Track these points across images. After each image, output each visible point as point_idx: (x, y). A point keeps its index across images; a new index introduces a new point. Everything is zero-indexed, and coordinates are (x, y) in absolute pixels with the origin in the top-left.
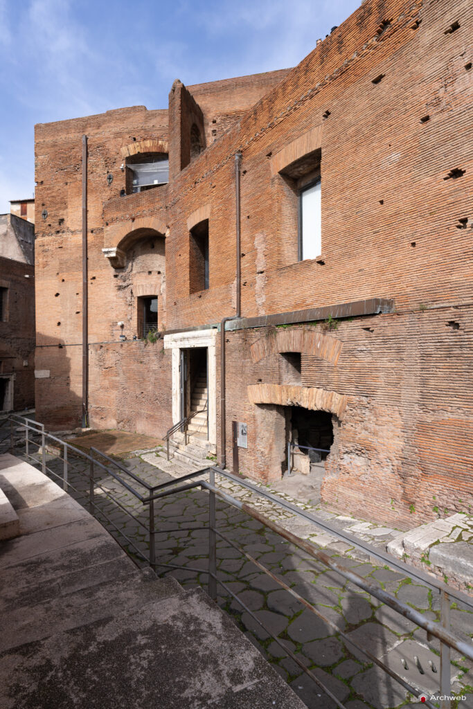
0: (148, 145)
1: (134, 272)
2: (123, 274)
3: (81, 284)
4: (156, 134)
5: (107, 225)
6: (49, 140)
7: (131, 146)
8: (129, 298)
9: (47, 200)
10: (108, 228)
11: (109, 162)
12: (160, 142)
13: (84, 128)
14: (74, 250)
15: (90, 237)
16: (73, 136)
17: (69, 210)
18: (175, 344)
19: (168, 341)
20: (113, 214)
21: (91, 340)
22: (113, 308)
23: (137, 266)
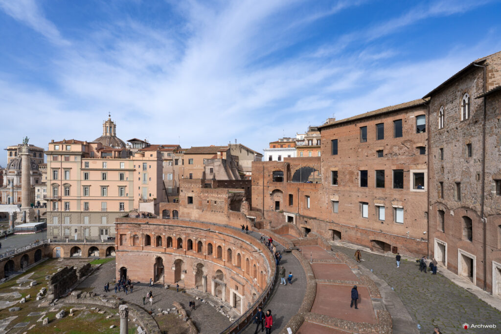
0: (277, 169)
2: (273, 196)
3: (262, 197)
7: (274, 169)
8: (273, 201)
9: (255, 178)
10: (270, 187)
12: (280, 169)
13: (263, 164)
14: (261, 190)
15: (265, 187)
17: (260, 181)
18: (286, 215)
19: (285, 213)
20: (271, 185)
21: (265, 209)
22: (270, 203)
23: (275, 195)
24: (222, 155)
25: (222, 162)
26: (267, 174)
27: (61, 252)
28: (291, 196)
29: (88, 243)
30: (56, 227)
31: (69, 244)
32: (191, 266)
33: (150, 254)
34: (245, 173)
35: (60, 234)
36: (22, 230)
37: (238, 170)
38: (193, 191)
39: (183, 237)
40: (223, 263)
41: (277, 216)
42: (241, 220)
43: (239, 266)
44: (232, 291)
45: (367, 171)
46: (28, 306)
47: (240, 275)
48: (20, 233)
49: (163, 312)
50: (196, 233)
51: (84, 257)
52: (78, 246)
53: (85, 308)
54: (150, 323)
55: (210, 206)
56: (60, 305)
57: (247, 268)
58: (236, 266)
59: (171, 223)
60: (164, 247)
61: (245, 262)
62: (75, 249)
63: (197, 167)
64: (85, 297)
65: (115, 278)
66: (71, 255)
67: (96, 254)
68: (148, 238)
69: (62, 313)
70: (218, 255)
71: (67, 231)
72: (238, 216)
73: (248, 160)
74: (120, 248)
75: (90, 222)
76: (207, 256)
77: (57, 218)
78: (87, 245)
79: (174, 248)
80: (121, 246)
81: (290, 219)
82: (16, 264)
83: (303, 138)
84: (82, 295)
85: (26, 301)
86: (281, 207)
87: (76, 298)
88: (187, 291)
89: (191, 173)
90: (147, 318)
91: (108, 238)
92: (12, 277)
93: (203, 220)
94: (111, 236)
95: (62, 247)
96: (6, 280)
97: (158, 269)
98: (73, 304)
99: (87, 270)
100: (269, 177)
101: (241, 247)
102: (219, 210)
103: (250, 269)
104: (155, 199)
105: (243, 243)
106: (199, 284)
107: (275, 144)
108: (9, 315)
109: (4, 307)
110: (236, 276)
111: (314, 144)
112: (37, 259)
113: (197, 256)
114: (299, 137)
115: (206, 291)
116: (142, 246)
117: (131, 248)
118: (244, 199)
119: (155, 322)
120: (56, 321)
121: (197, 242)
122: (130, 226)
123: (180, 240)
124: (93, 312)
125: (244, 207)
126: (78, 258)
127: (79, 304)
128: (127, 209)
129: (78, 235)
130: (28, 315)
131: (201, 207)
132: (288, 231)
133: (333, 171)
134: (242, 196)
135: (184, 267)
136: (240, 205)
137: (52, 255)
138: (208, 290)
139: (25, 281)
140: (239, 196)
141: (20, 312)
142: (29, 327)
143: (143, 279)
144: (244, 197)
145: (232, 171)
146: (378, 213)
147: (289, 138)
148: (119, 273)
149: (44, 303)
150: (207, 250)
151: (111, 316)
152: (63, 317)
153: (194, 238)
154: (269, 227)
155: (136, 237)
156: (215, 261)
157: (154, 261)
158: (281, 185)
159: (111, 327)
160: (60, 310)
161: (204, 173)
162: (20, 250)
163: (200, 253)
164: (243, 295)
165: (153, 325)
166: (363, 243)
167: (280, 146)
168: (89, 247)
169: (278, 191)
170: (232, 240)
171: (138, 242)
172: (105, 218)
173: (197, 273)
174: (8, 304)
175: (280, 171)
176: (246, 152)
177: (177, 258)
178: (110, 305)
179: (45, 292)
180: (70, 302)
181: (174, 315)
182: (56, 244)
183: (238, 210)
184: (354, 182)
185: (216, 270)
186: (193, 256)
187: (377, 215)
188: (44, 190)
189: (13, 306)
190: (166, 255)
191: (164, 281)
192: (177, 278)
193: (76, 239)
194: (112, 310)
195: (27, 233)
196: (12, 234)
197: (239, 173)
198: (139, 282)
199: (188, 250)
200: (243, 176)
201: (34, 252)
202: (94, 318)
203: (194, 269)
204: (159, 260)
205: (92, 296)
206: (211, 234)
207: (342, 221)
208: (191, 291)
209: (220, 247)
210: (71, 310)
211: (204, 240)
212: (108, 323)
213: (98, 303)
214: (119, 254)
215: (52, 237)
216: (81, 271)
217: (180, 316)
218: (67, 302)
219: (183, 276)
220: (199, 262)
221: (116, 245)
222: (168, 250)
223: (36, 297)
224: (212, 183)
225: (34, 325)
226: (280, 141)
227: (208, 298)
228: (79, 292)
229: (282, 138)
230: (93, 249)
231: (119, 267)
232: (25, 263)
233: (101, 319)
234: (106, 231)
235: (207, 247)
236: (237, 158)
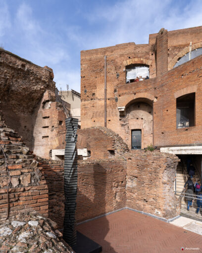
0: (136, 60)
1: (129, 118)
2: (124, 119)
3: (103, 123)
4: (139, 55)
5: (120, 96)
6: (88, 58)
7: (128, 61)
8: (127, 130)
9: (87, 85)
10: (120, 98)
11: (117, 68)
12: (142, 59)
13: (105, 53)
14: (100, 107)
15: (108, 102)
16: (100, 56)
17: (98, 89)
20: (123, 91)
23: (130, 116)
26: (112, 73)
86: (147, 141)
100: (117, 80)
176: (79, 99)
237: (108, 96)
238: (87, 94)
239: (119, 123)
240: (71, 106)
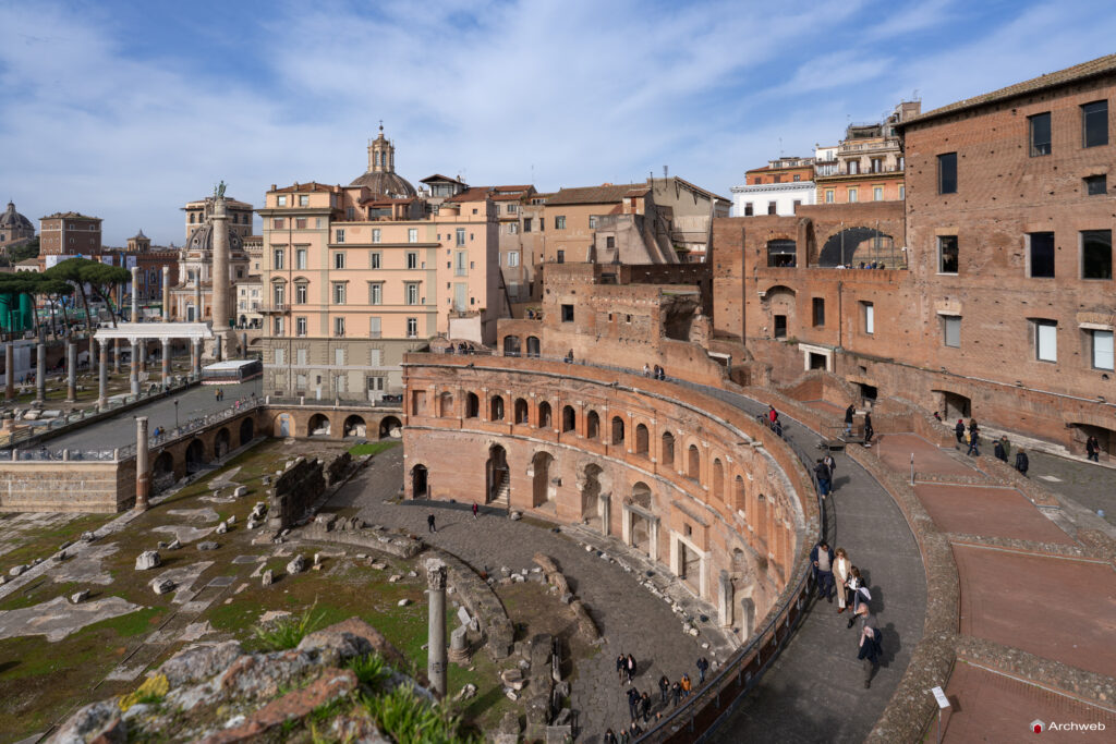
1: (773, 302)
2: (766, 303)
3: (741, 305)
6: (721, 227)
8: (769, 315)
9: (721, 259)
14: (736, 287)
15: (747, 281)
17: (734, 265)
18: (806, 350)
19: (801, 347)
20: (763, 274)
21: (747, 335)
22: (760, 320)
23: (774, 299)
24: (634, 204)
25: (636, 222)
26: (751, 248)
27: (290, 424)
28: (818, 304)
29: (342, 407)
30: (280, 372)
31: (306, 409)
32: (573, 468)
33: (477, 438)
34: (688, 246)
35: (288, 386)
36: (216, 376)
37: (673, 241)
38: (573, 292)
39: (553, 400)
40: (651, 467)
41: (781, 352)
42: (696, 362)
43: (693, 477)
44: (677, 537)
45: (1052, 233)
46: (231, 541)
47: (696, 499)
48: (212, 383)
49: (513, 576)
50: (583, 392)
51: (336, 438)
52: (322, 413)
53: (344, 553)
54: (487, 602)
55: (617, 328)
56: (294, 543)
57: (715, 482)
58: (685, 477)
59: (524, 366)
60: (510, 423)
61: (711, 467)
62: (318, 420)
63: (577, 234)
64: (343, 529)
65: (403, 489)
66: (310, 433)
67: (360, 431)
68: (473, 400)
69: (299, 562)
70: (638, 447)
71: (302, 381)
72: (686, 352)
73: (697, 214)
74: (414, 422)
75: (347, 361)
76: (611, 447)
77: (282, 351)
78: (342, 410)
79: (533, 426)
80: (414, 418)
81: (817, 360)
82: (207, 448)
83: (834, 156)
84: (337, 524)
85: (229, 529)
86: (792, 330)
87: (326, 529)
88: (563, 528)
89: (561, 248)
90: (478, 589)
91: (384, 398)
92: (199, 474)
93: (598, 360)
94: (391, 393)
95: (292, 414)
96: (190, 480)
97: (495, 471)
98: (319, 542)
99: (345, 468)
100: (757, 255)
101: (699, 430)
102: (639, 337)
103: (725, 487)
104: (483, 311)
105: (706, 419)
106: (592, 515)
107: (759, 175)
108: (196, 557)
109: (188, 540)
110: (685, 502)
111: (862, 171)
112: (244, 440)
113: (586, 445)
114: (822, 155)
115: (609, 533)
116: (459, 418)
117: (435, 423)
118: (698, 310)
119: (496, 601)
120: (287, 579)
121: (586, 413)
122: (433, 373)
123: (545, 408)
124: (360, 563)
125: (698, 330)
126: (324, 440)
127: (332, 543)
128: (423, 333)
129: (323, 388)
130: (234, 562)
131: (593, 330)
132: (820, 392)
133: (942, 238)
134: (693, 302)
135: (555, 470)
136: (689, 324)
137: (273, 431)
138: (614, 530)
139: (225, 485)
140: (686, 303)
141: (218, 552)
142: (237, 588)
143: (462, 494)
144: (698, 304)
145: (658, 241)
146: (1089, 348)
147: (797, 159)
148: (411, 478)
149: (262, 538)
150: (610, 432)
151: (398, 577)
152: (302, 570)
153: (580, 403)
154: (764, 381)
155: (448, 396)
156: (632, 461)
157: (485, 453)
158: (791, 275)
159: (402, 603)
160: (294, 555)
161: (593, 249)
162: (215, 420)
163: (593, 439)
164: (706, 549)
165: (493, 606)
166: (1044, 431)
167: (772, 178)
168: (345, 416)
169: (782, 289)
170: (674, 412)
171: (450, 408)
172: (378, 351)
173: (585, 486)
174: (196, 534)
175: (787, 240)
176: (691, 196)
177: (539, 449)
178: (396, 552)
179: (264, 511)
180: (314, 538)
181: (537, 585)
182: (280, 409)
183: (684, 337)
184: (1010, 264)
185: (633, 484)
186: (576, 445)
187: (1085, 354)
188: (254, 293)
189: (204, 539)
190: (513, 441)
191: (509, 501)
192: (540, 498)
193: (319, 397)
194: (400, 563)
195: (224, 383)
196: (197, 384)
197: (675, 246)
198: (454, 501)
199: (565, 430)
200: (683, 253)
201: (240, 422)
202: (364, 579)
203: (579, 478)
204: (497, 450)
205: (357, 527)
206: (621, 394)
207: (972, 370)
208: (573, 530)
209: (642, 427)
210: (316, 556)
211: (604, 408)
212: (394, 592)
213: (371, 544)
214: (411, 436)
215: (273, 392)
216: (332, 468)
217: (553, 589)
218: (307, 537)
219: (552, 492)
220: (591, 462)
221: (405, 415)
222: (520, 429)
223: (245, 522)
224: (619, 272)
225: (245, 585)
226: (772, 166)
227: (613, 550)
228: (331, 516)
229: (778, 159)
230: (354, 420)
231: (410, 464)
232: (223, 445)
233: (378, 582)
234: (380, 381)
235: (610, 425)
236: (669, 210)
237: (747, 275)
238: (722, 270)
239: (760, 307)
240: (675, 213)
